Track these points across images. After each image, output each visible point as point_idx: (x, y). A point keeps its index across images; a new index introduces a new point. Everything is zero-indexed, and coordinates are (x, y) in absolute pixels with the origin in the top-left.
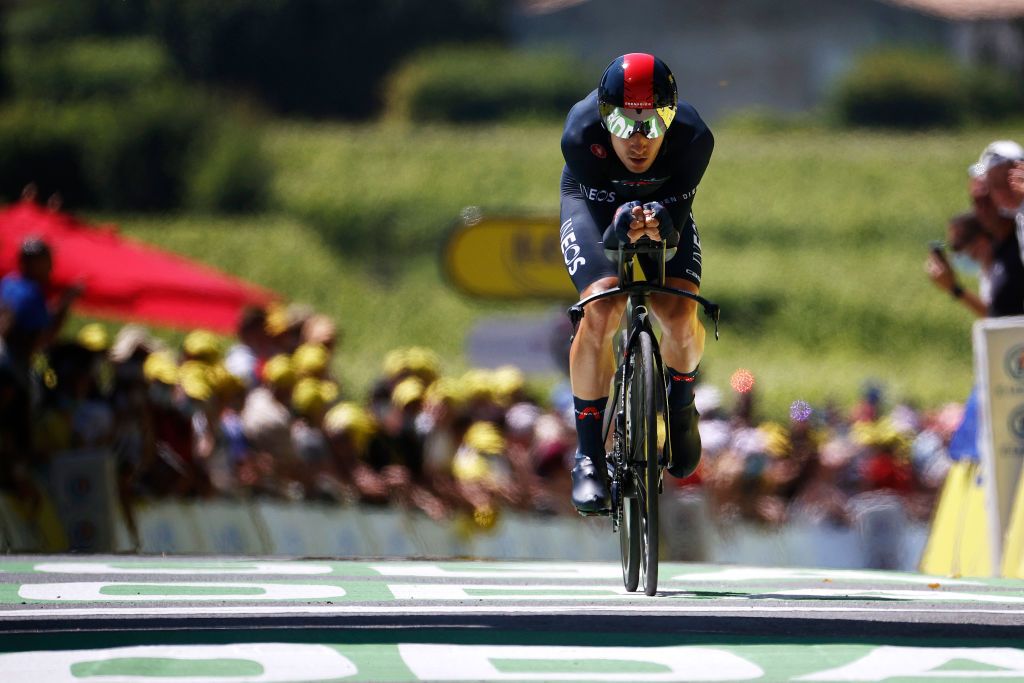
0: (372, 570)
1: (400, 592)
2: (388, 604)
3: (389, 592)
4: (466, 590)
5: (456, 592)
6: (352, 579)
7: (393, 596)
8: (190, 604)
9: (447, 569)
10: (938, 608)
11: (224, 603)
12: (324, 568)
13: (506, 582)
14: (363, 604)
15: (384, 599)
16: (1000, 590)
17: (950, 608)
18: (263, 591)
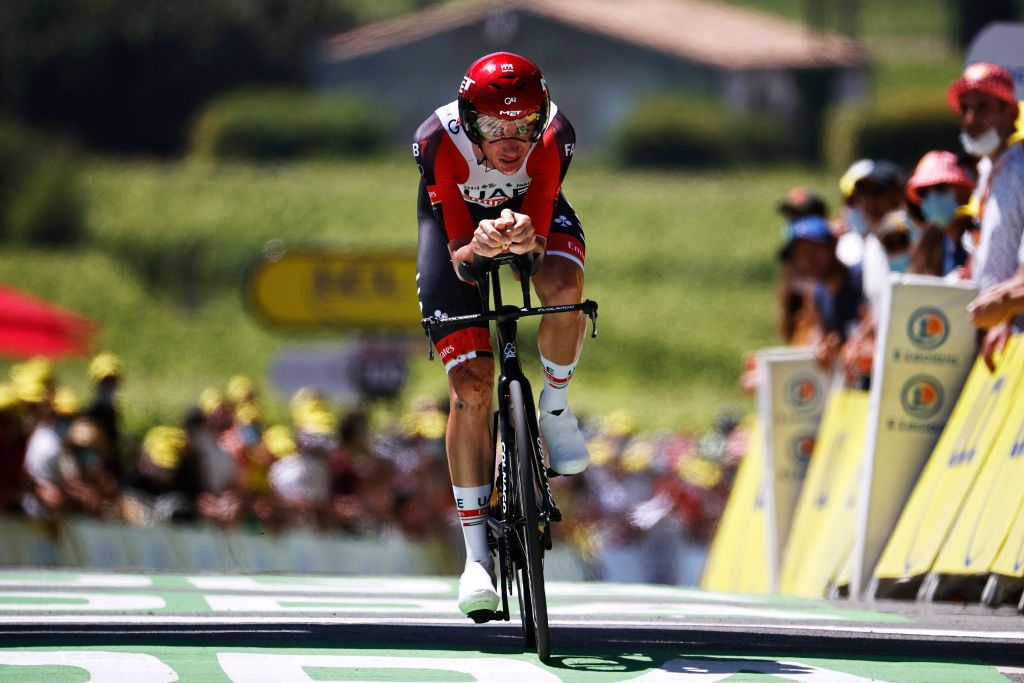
0: (189, 583)
1: (217, 603)
2: (206, 615)
3: (205, 603)
6: (171, 590)
7: (210, 608)
8: (19, 613)
10: (725, 622)
11: (50, 613)
12: (145, 581)
14: (183, 615)
15: (202, 609)
16: (782, 606)
17: (736, 623)
18: (86, 602)
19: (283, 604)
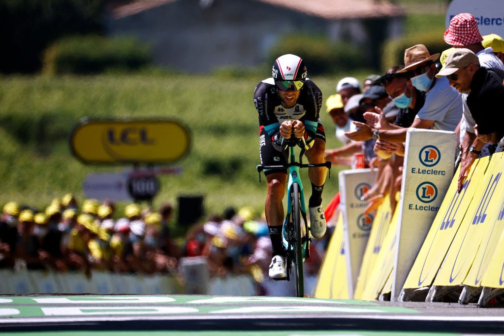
0: (33, 300)
1: (47, 311)
2: (41, 318)
3: (42, 311)
4: (81, 310)
5: (76, 311)
6: (24, 305)
7: (43, 314)
9: (71, 299)
12: (9, 300)
13: (102, 305)
16: (352, 306)
19: (83, 311)
